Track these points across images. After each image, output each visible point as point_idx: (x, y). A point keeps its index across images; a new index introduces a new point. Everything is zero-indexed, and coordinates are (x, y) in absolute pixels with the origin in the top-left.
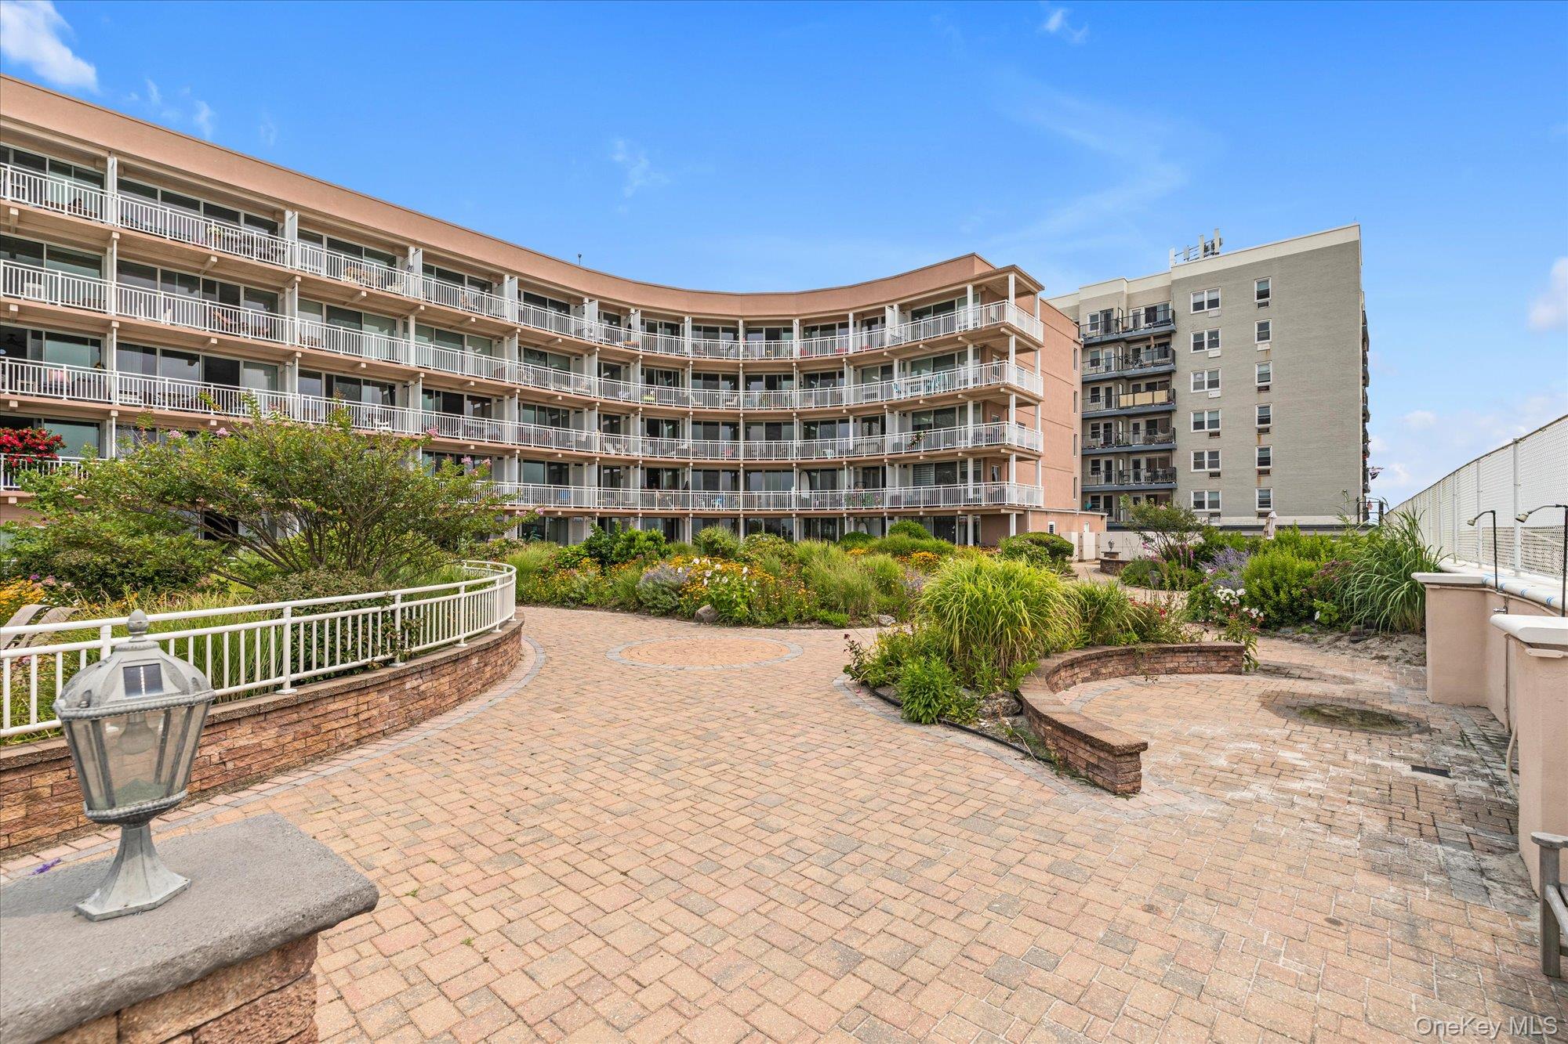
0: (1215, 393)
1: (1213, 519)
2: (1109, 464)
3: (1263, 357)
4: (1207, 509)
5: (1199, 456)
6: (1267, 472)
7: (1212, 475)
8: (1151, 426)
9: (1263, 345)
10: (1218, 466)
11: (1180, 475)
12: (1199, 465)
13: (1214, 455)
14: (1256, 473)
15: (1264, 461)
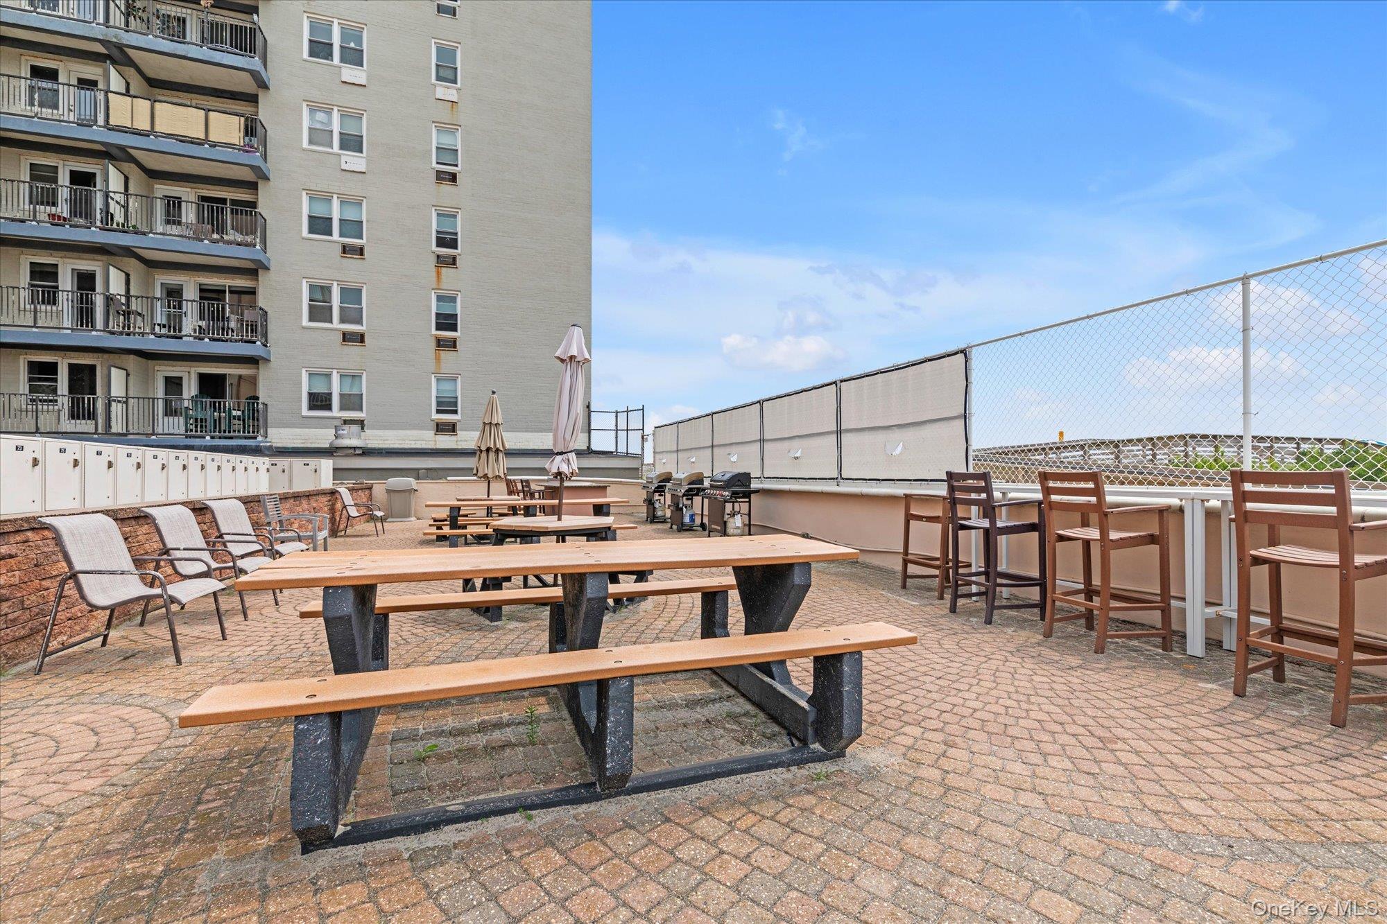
0: (353, 161)
1: (346, 430)
2: (85, 281)
3: (444, 114)
4: (336, 412)
5: (320, 294)
6: (453, 344)
7: (347, 337)
8: (212, 210)
9: (445, 92)
10: (455, 330)
11: (275, 330)
12: (319, 312)
13: (352, 294)
14: (433, 344)
15: (447, 322)
